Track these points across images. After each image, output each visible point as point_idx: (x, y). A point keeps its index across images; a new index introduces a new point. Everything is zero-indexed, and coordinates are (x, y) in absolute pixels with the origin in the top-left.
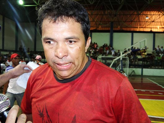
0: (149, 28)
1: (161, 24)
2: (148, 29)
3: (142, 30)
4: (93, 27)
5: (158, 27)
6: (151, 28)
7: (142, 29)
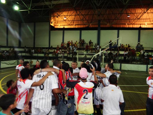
0: (139, 24)
1: (150, 20)
2: (137, 25)
3: (131, 27)
4: (86, 25)
5: (146, 23)
6: (141, 24)
7: (131, 25)
